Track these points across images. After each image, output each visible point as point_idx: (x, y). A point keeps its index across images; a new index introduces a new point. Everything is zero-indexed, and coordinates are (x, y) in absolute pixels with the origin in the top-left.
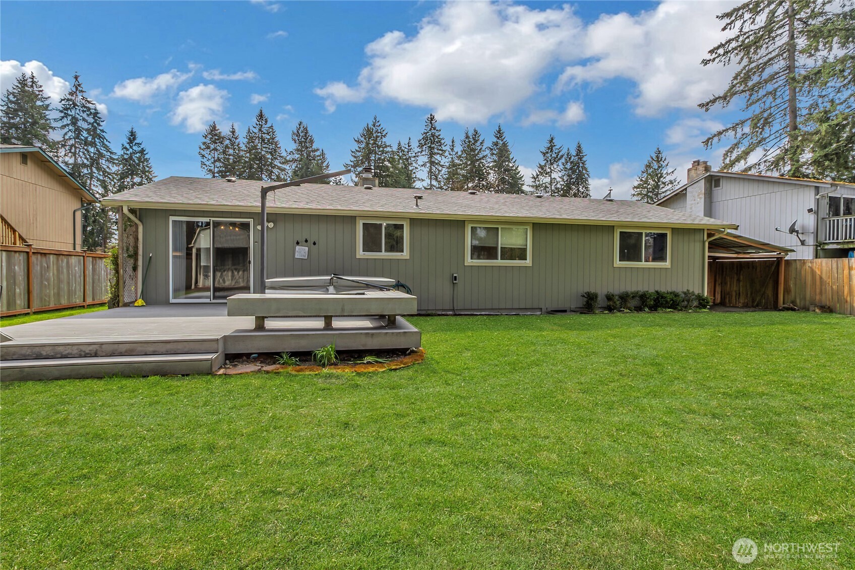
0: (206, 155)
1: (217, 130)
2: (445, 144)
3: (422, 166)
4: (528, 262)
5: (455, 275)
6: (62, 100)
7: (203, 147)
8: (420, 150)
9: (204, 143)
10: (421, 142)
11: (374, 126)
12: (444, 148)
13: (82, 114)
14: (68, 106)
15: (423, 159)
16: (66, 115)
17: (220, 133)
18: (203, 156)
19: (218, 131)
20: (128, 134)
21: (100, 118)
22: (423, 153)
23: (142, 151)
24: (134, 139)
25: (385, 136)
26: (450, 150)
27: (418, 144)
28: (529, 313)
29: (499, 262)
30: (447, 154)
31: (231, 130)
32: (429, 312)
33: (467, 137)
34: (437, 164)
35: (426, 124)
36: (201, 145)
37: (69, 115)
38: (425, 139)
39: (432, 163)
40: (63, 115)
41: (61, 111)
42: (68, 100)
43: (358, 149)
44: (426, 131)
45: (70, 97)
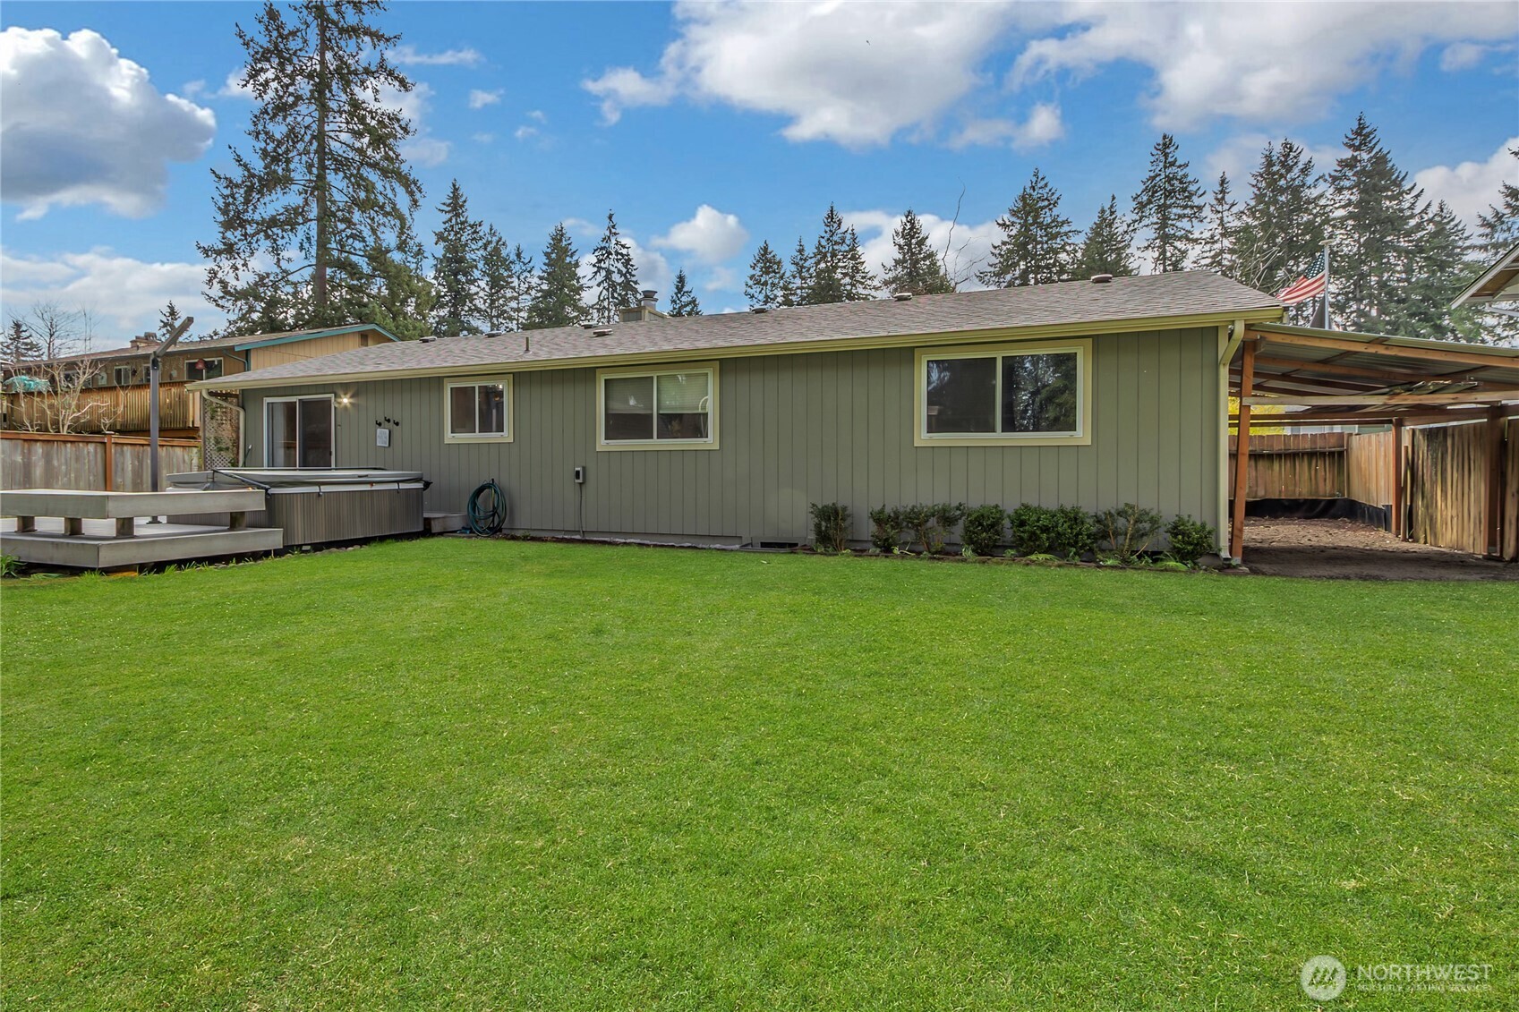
0: (756, 295)
1: (770, 253)
2: (1200, 192)
3: (1147, 248)
4: (711, 441)
5: (577, 469)
6: (595, 250)
7: (751, 283)
8: (1138, 218)
9: (752, 277)
10: (1140, 199)
11: (1034, 190)
12: (1196, 201)
13: (616, 264)
14: (601, 257)
15: (1145, 234)
16: (599, 268)
17: (774, 256)
18: (752, 297)
19: (772, 255)
20: (676, 280)
21: (632, 266)
22: (1146, 221)
23: (693, 302)
24: (683, 286)
25: (1055, 204)
26: (1215, 202)
27: (1134, 204)
28: (718, 546)
29: (655, 443)
30: (1206, 212)
31: (798, 248)
32: (533, 534)
33: (1270, 164)
34: (1180, 239)
35: (1153, 159)
36: (748, 280)
37: (603, 269)
38: (1151, 190)
39: (1166, 239)
40: (596, 269)
41: (594, 266)
42: (602, 249)
43: (1006, 239)
44: (1152, 174)
45: (604, 244)
